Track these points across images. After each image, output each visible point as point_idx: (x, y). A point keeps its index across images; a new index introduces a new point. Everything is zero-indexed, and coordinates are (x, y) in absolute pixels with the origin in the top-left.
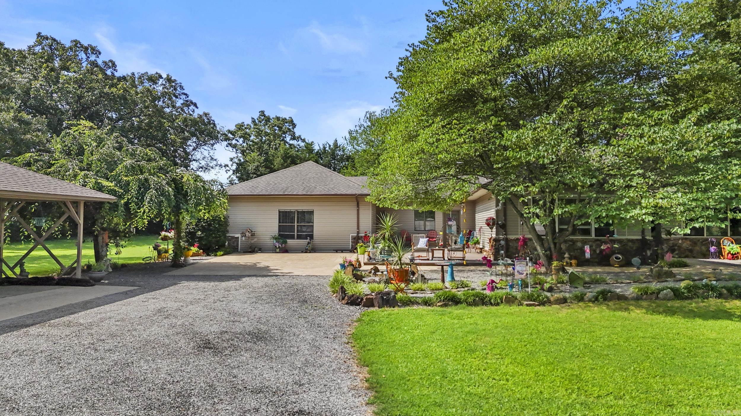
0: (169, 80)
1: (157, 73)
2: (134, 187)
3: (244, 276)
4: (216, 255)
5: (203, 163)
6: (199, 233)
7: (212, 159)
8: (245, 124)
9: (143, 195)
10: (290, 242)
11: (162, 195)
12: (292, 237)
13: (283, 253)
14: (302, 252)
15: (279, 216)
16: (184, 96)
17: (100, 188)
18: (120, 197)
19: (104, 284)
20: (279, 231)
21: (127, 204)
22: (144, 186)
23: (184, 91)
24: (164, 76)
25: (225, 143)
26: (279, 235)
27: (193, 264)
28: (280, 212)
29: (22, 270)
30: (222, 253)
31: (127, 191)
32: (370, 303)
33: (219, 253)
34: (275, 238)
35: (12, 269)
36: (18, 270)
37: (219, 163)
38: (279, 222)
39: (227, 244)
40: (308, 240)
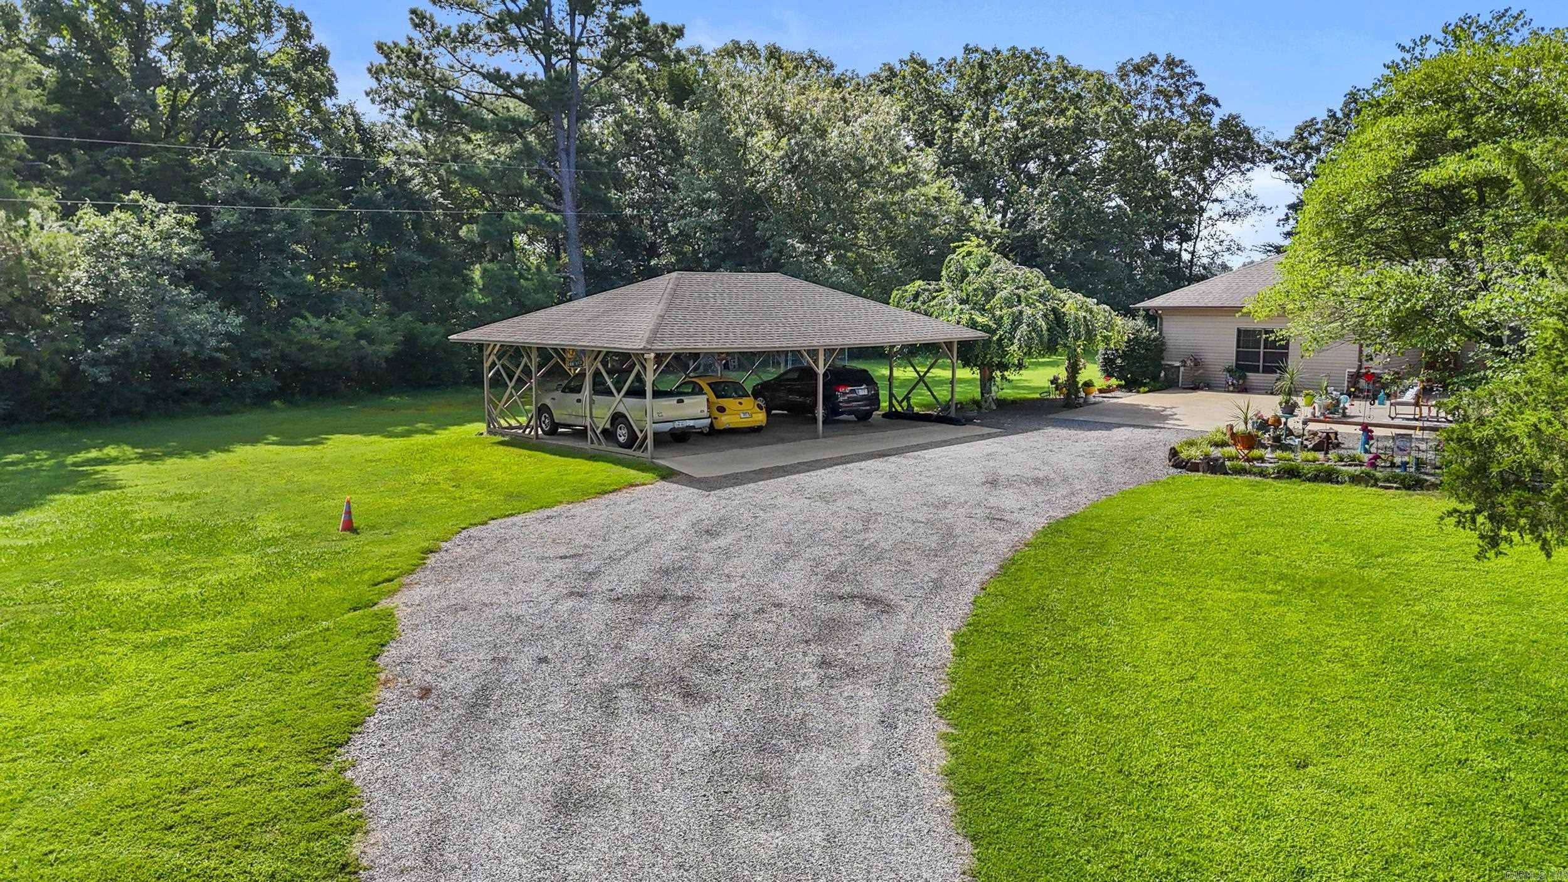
0: (1171, 63)
1: (1150, 55)
2: (1007, 322)
3: (1119, 426)
4: (1138, 392)
5: (1231, 206)
6: (1119, 361)
7: (1247, 196)
8: (1319, 120)
9: (1015, 330)
10: (1251, 376)
11: (1034, 330)
12: (1256, 370)
13: (1239, 392)
14: (1267, 393)
15: (1239, 336)
16: (1197, 88)
17: (973, 325)
18: (994, 332)
19: (975, 424)
20: (1237, 359)
21: (1000, 340)
22: (1017, 320)
23: (1196, 80)
24: (1162, 58)
25: (1270, 167)
26: (1237, 365)
27: (1095, 403)
28: (1239, 330)
29: (909, 405)
30: (1146, 389)
31: (1000, 326)
32: (1195, 468)
33: (1142, 389)
34: (1229, 370)
35: (900, 403)
36: (905, 404)
37: (1260, 204)
38: (1238, 346)
39: (1162, 374)
40: (1277, 375)
